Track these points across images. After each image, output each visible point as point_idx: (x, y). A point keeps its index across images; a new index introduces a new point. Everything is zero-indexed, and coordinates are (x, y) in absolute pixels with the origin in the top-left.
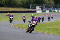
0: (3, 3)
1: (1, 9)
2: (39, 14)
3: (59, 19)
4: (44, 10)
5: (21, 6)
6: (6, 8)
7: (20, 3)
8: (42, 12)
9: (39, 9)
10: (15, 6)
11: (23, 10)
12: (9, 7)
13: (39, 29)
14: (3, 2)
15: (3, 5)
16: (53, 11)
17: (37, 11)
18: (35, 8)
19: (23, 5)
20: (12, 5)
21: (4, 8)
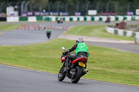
2: (12, 24)
3: (60, 37)
4: (25, 15)
8: (21, 19)
9: (13, 12)
16: (44, 17)
17: (8, 18)
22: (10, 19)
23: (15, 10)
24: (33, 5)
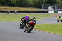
0: (14, 3)
1: (12, 9)
2: (51, 14)
4: (57, 10)
5: (32, 6)
6: (17, 8)
7: (32, 3)
8: (55, 12)
9: (51, 9)
10: (26, 6)
11: (35, 10)
12: (20, 6)
13: (51, 30)
14: (14, 1)
15: (14, 4)
17: (49, 11)
18: (48, 8)
19: (35, 4)
20: (23, 5)
21: (15, 8)
22: (50, 12)
23: (52, 8)
24: (60, 6)
